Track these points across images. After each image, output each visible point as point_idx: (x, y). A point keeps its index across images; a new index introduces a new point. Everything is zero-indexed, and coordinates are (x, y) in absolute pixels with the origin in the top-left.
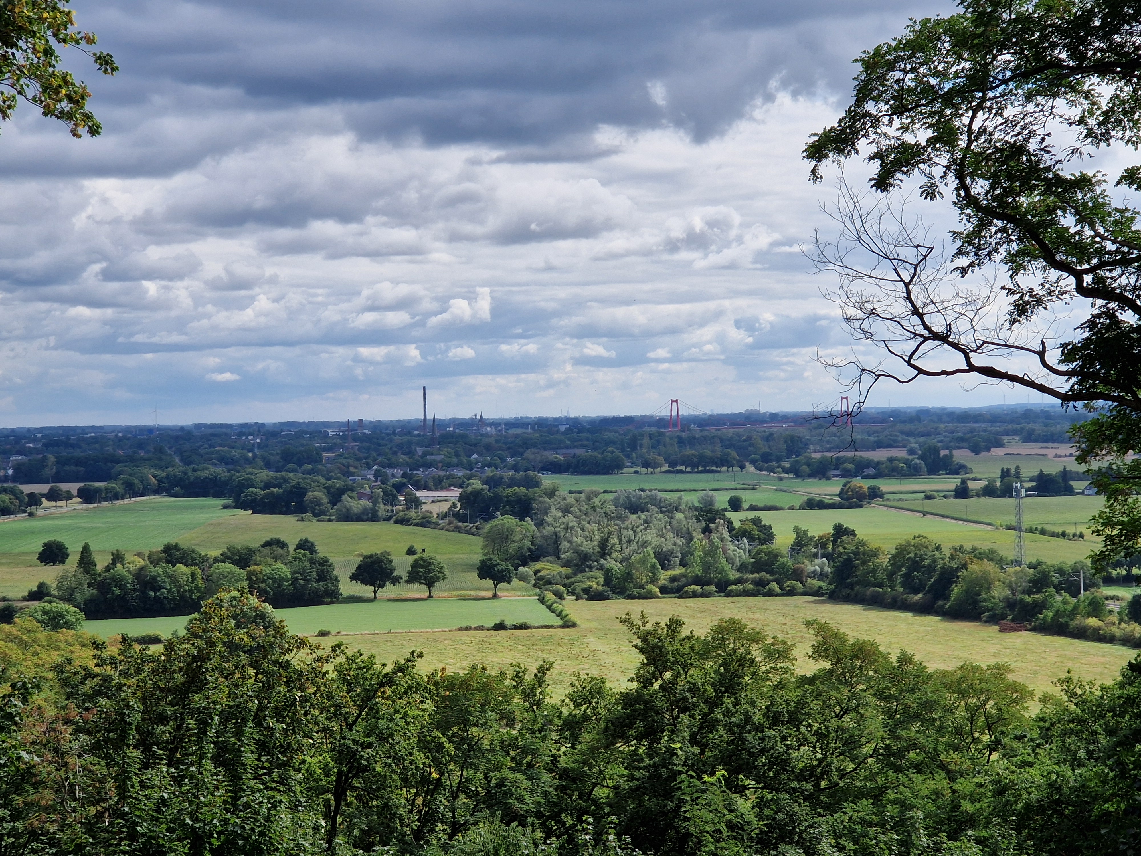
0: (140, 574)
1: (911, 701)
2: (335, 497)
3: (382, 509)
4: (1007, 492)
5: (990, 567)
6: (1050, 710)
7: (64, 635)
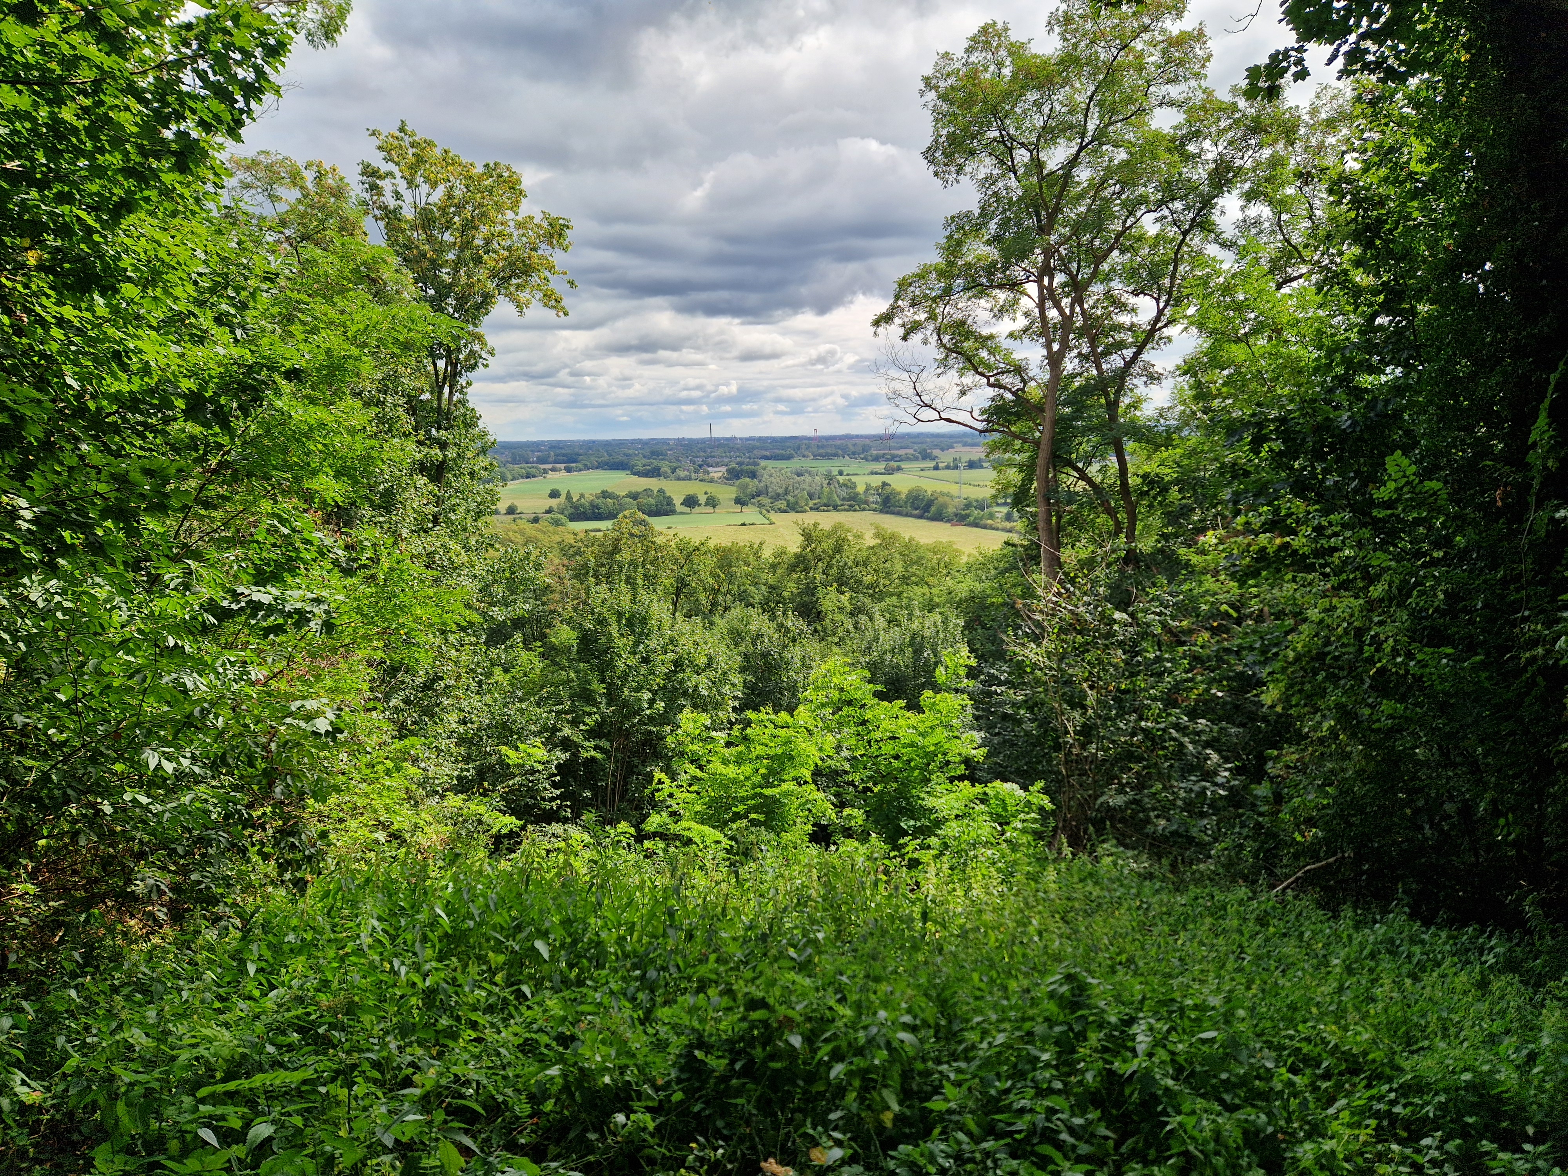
0: (591, 503)
1: (914, 556)
2: (674, 471)
3: (693, 476)
4: (956, 467)
5: (947, 499)
6: (971, 559)
7: (560, 528)
